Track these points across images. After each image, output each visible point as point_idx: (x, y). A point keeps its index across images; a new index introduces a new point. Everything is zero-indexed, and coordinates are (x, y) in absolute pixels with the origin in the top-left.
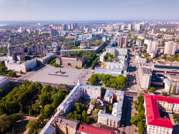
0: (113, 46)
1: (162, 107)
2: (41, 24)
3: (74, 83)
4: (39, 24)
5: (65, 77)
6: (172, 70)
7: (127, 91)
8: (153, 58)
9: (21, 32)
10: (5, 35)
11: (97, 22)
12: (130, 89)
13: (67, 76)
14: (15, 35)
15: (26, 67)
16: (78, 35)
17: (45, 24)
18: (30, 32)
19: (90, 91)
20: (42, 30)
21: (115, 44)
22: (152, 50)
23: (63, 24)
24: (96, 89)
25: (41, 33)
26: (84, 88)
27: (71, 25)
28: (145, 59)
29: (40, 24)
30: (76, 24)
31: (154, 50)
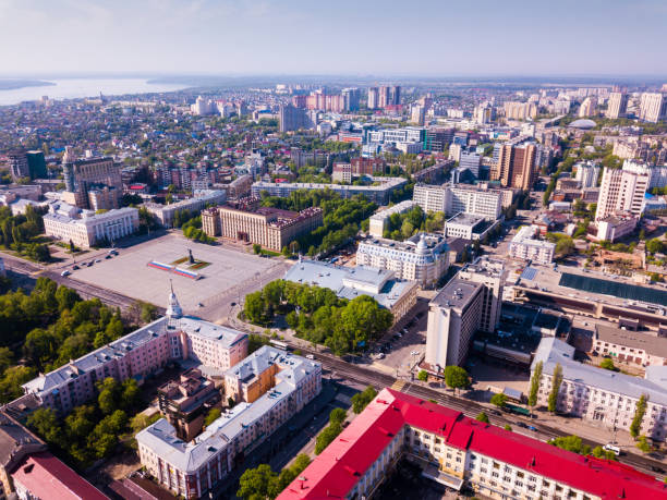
0: (461, 181)
1: (432, 456)
2: (287, 87)
3: (202, 305)
4: (280, 87)
5: (194, 281)
6: (631, 302)
7: (362, 366)
8: (606, 245)
9: (198, 113)
10: (145, 121)
11: (503, 85)
12: (383, 357)
13: (202, 278)
14: (176, 121)
15: (92, 231)
16: (369, 132)
17: (298, 88)
18: (225, 114)
19: (199, 342)
20: (269, 107)
21: (476, 172)
22: (618, 206)
23: (347, 90)
24: (221, 338)
25: (257, 117)
26: (183, 328)
27: (380, 91)
28: (550, 245)
29: (282, 87)
30: (398, 88)
31: (626, 207)
